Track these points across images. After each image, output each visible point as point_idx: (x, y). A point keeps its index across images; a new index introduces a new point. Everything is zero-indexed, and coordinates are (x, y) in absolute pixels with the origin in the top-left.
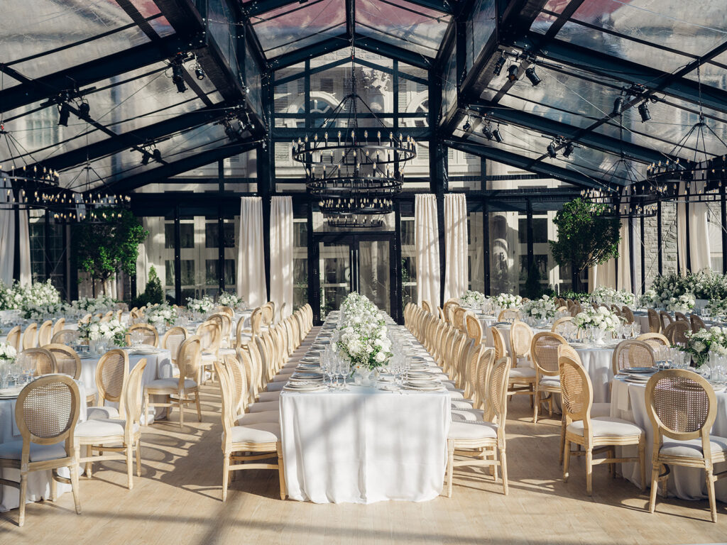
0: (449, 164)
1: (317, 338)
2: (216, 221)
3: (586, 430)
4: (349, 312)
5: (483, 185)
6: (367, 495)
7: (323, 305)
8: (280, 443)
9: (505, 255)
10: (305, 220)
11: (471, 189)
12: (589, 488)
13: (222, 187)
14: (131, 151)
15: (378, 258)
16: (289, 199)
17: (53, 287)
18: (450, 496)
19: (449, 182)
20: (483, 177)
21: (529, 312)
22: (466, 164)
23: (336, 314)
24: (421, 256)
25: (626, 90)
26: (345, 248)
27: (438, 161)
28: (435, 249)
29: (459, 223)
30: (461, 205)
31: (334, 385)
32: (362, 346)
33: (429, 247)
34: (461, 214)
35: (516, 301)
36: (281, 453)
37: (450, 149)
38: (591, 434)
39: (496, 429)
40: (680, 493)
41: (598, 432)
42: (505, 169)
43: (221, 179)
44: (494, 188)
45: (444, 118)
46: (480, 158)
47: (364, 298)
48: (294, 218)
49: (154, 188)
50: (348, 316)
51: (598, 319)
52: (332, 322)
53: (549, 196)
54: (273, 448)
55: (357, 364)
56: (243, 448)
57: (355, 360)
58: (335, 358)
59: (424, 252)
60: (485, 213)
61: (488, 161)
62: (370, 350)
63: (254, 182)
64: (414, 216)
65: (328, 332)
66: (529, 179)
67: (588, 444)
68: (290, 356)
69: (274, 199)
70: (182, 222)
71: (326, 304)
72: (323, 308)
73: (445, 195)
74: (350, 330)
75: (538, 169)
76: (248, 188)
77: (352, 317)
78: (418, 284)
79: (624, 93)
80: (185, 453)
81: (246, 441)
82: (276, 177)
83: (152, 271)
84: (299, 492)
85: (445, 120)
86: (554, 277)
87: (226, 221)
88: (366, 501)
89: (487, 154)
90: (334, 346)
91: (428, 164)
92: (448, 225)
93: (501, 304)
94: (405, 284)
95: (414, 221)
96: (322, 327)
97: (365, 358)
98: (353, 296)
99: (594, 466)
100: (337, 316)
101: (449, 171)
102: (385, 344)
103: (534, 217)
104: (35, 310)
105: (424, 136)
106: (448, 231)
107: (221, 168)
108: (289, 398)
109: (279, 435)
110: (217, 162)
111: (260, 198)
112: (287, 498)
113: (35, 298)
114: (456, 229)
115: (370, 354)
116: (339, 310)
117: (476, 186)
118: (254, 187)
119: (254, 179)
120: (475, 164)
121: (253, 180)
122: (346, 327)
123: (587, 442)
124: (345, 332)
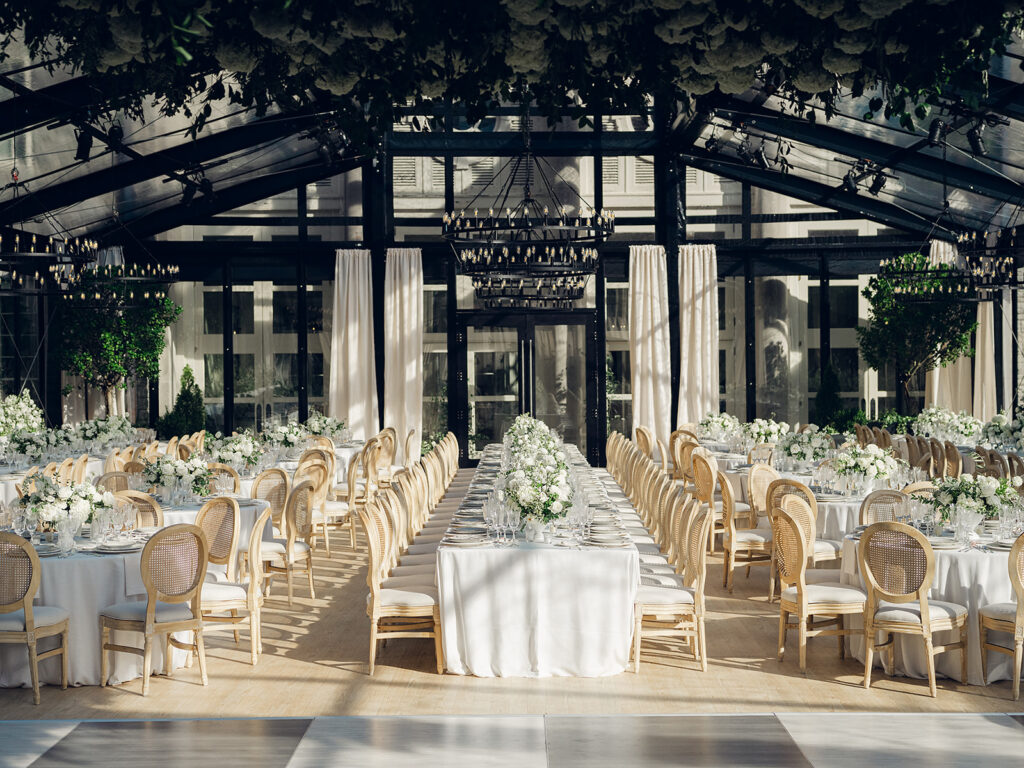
0: (687, 192)
1: (471, 486)
2: (294, 288)
3: (799, 595)
4: (517, 449)
5: (746, 231)
6: (538, 668)
7: (473, 431)
8: (437, 607)
9: (785, 346)
10: (443, 287)
11: (727, 237)
12: (803, 663)
13: (303, 231)
14: (165, 181)
15: (569, 346)
16: (416, 252)
17: (32, 402)
18: (637, 671)
19: (688, 226)
20: (747, 216)
21: (788, 449)
22: (719, 191)
23: (496, 449)
24: (639, 349)
25: (948, 107)
26: (510, 336)
27: (669, 189)
28: (663, 337)
29: (704, 292)
30: (707, 262)
31: (502, 540)
32: (534, 493)
33: (653, 332)
34: (707, 278)
35: (779, 431)
36: (439, 618)
37: (688, 168)
38: (805, 600)
39: (693, 594)
40: (908, 671)
41: (814, 599)
42: (784, 204)
43: (300, 218)
44: (766, 235)
45: (680, 117)
46: (740, 184)
47: (542, 426)
48: (425, 283)
49: (185, 233)
50: (516, 455)
51: (865, 462)
52: (491, 461)
53: (858, 250)
54: (428, 612)
55: (529, 516)
56: (394, 612)
57: (526, 511)
58: (502, 507)
59: (644, 340)
60: (749, 277)
61: (755, 190)
62: (544, 498)
63: (358, 224)
64: (627, 281)
65: (487, 477)
66: (824, 219)
67: (802, 612)
68: (432, 512)
69: (391, 252)
70: (236, 288)
71: (478, 431)
72: (472, 438)
73: (681, 247)
74: (520, 474)
75: (841, 204)
76: (346, 233)
77: (522, 458)
78: (633, 396)
79: (946, 111)
80: (305, 632)
81: (397, 604)
82: (396, 215)
83: (188, 375)
84: (460, 664)
85: (683, 121)
86: (871, 386)
87: (310, 288)
88: (537, 674)
89: (751, 178)
90: (501, 495)
91: (652, 192)
92: (685, 296)
93: (755, 435)
94: (611, 397)
95: (627, 290)
96: (477, 470)
97: (539, 509)
98: (523, 421)
99: (810, 639)
100: (498, 453)
101: (688, 204)
102: (562, 492)
103: (833, 283)
104: (31, 441)
105: (645, 146)
106: (685, 306)
107: (303, 199)
108: (448, 554)
109: (436, 598)
110: (296, 190)
111: (367, 251)
112: (445, 672)
113: (9, 420)
114: (699, 303)
115: (545, 504)
116: (500, 442)
117: (734, 232)
118: (357, 232)
119: (357, 218)
120: (733, 192)
121: (356, 221)
122: (515, 470)
123: (800, 610)
124: (513, 477)
